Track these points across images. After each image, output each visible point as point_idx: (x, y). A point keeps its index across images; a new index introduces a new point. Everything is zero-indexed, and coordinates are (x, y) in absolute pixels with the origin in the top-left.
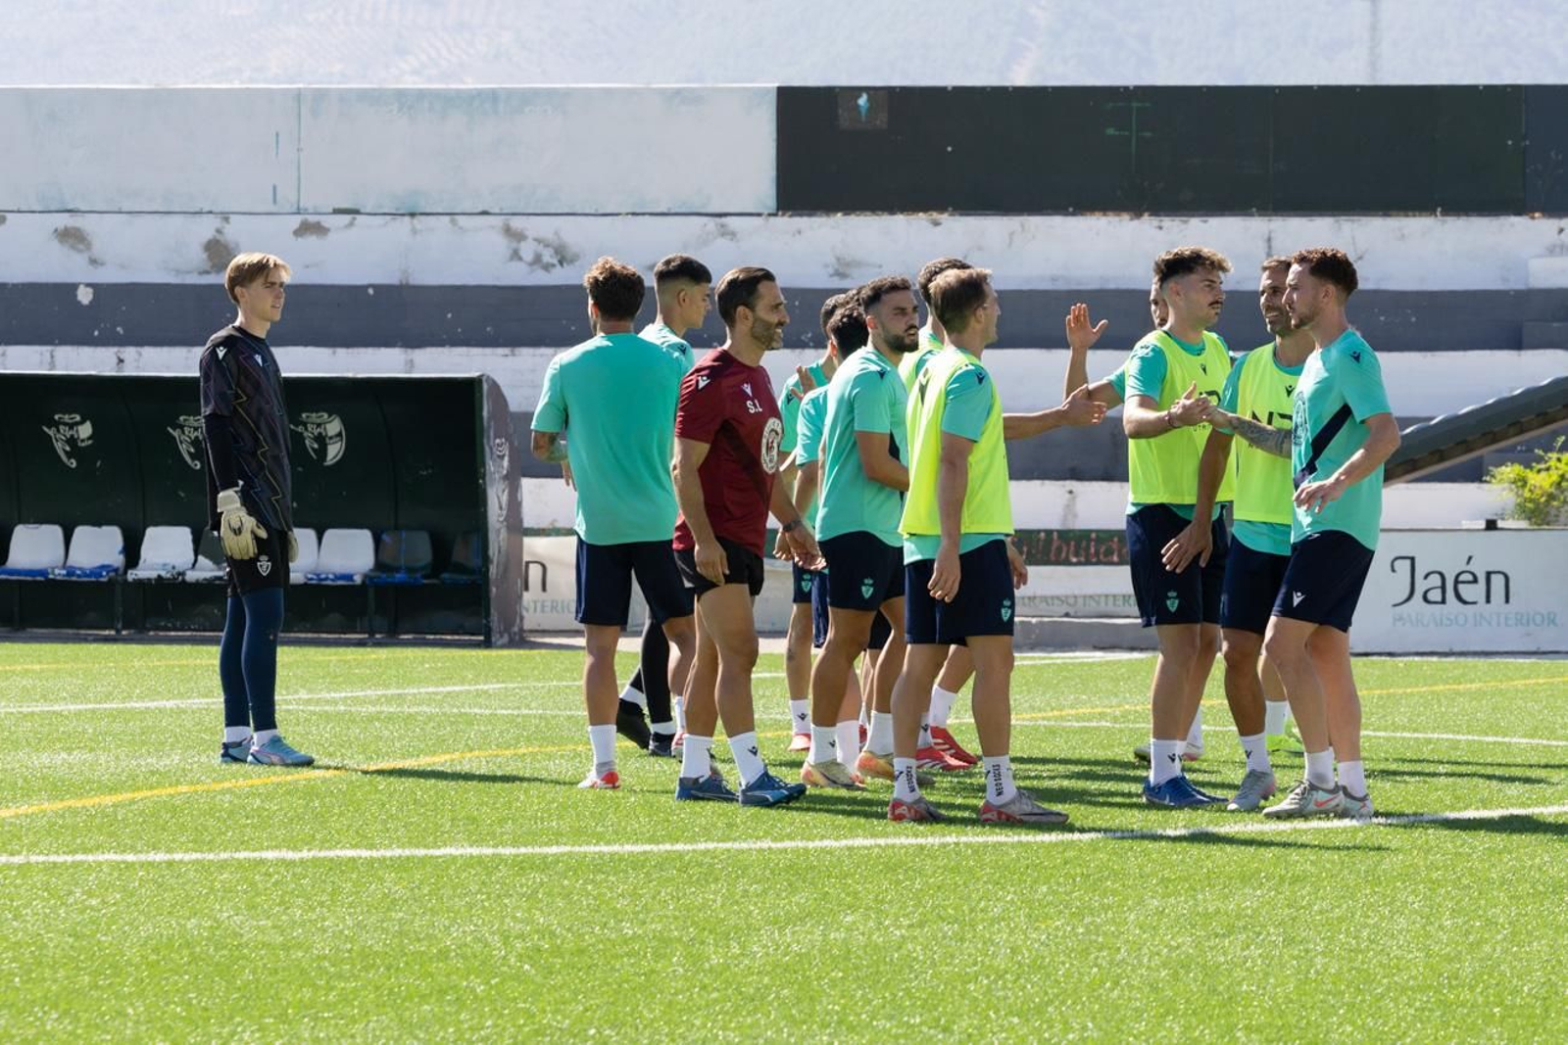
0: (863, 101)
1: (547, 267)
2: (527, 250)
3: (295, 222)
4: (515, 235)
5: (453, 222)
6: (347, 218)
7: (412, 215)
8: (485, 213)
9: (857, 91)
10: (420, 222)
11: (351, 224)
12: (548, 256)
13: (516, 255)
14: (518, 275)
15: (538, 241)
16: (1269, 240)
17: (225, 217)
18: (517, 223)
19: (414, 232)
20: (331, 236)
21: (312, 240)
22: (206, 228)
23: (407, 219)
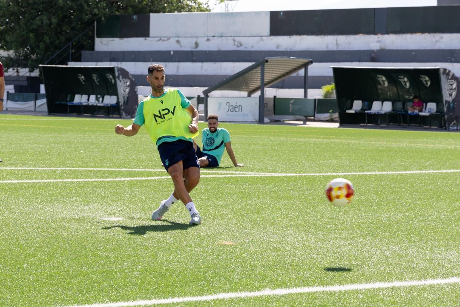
0: (282, 13)
1: (239, 47)
2: (236, 43)
3: (206, 39)
4: (234, 40)
5: (226, 38)
6: (212, 38)
7: (221, 37)
8: (231, 36)
9: (280, 12)
10: (222, 38)
11: (213, 39)
12: (239, 45)
13: (234, 45)
14: (235, 48)
15: (238, 42)
16: (337, 40)
17: (197, 37)
18: (235, 38)
19: (221, 40)
20: (211, 41)
21: (208, 42)
22: (194, 40)
23: (220, 38)
